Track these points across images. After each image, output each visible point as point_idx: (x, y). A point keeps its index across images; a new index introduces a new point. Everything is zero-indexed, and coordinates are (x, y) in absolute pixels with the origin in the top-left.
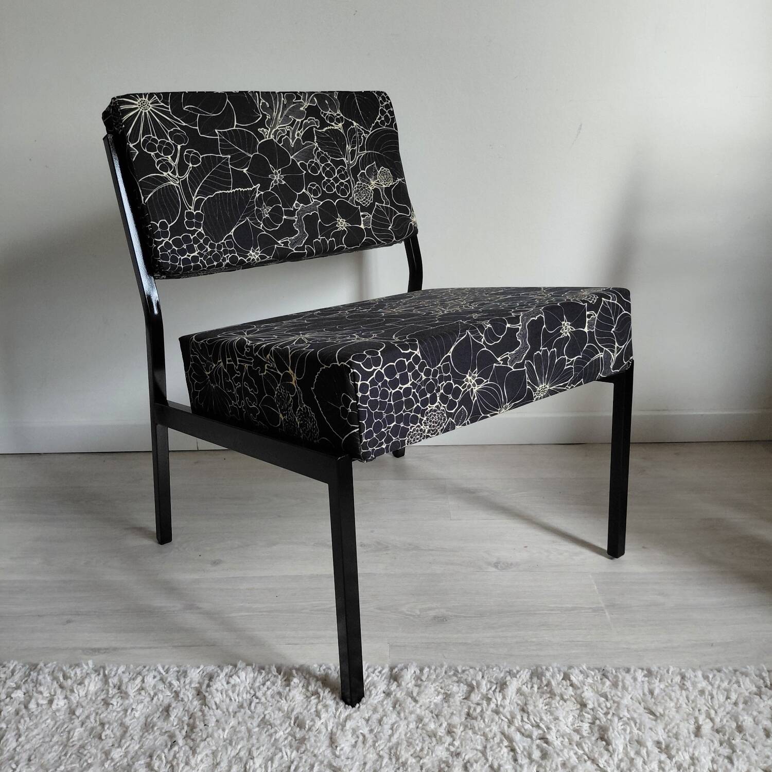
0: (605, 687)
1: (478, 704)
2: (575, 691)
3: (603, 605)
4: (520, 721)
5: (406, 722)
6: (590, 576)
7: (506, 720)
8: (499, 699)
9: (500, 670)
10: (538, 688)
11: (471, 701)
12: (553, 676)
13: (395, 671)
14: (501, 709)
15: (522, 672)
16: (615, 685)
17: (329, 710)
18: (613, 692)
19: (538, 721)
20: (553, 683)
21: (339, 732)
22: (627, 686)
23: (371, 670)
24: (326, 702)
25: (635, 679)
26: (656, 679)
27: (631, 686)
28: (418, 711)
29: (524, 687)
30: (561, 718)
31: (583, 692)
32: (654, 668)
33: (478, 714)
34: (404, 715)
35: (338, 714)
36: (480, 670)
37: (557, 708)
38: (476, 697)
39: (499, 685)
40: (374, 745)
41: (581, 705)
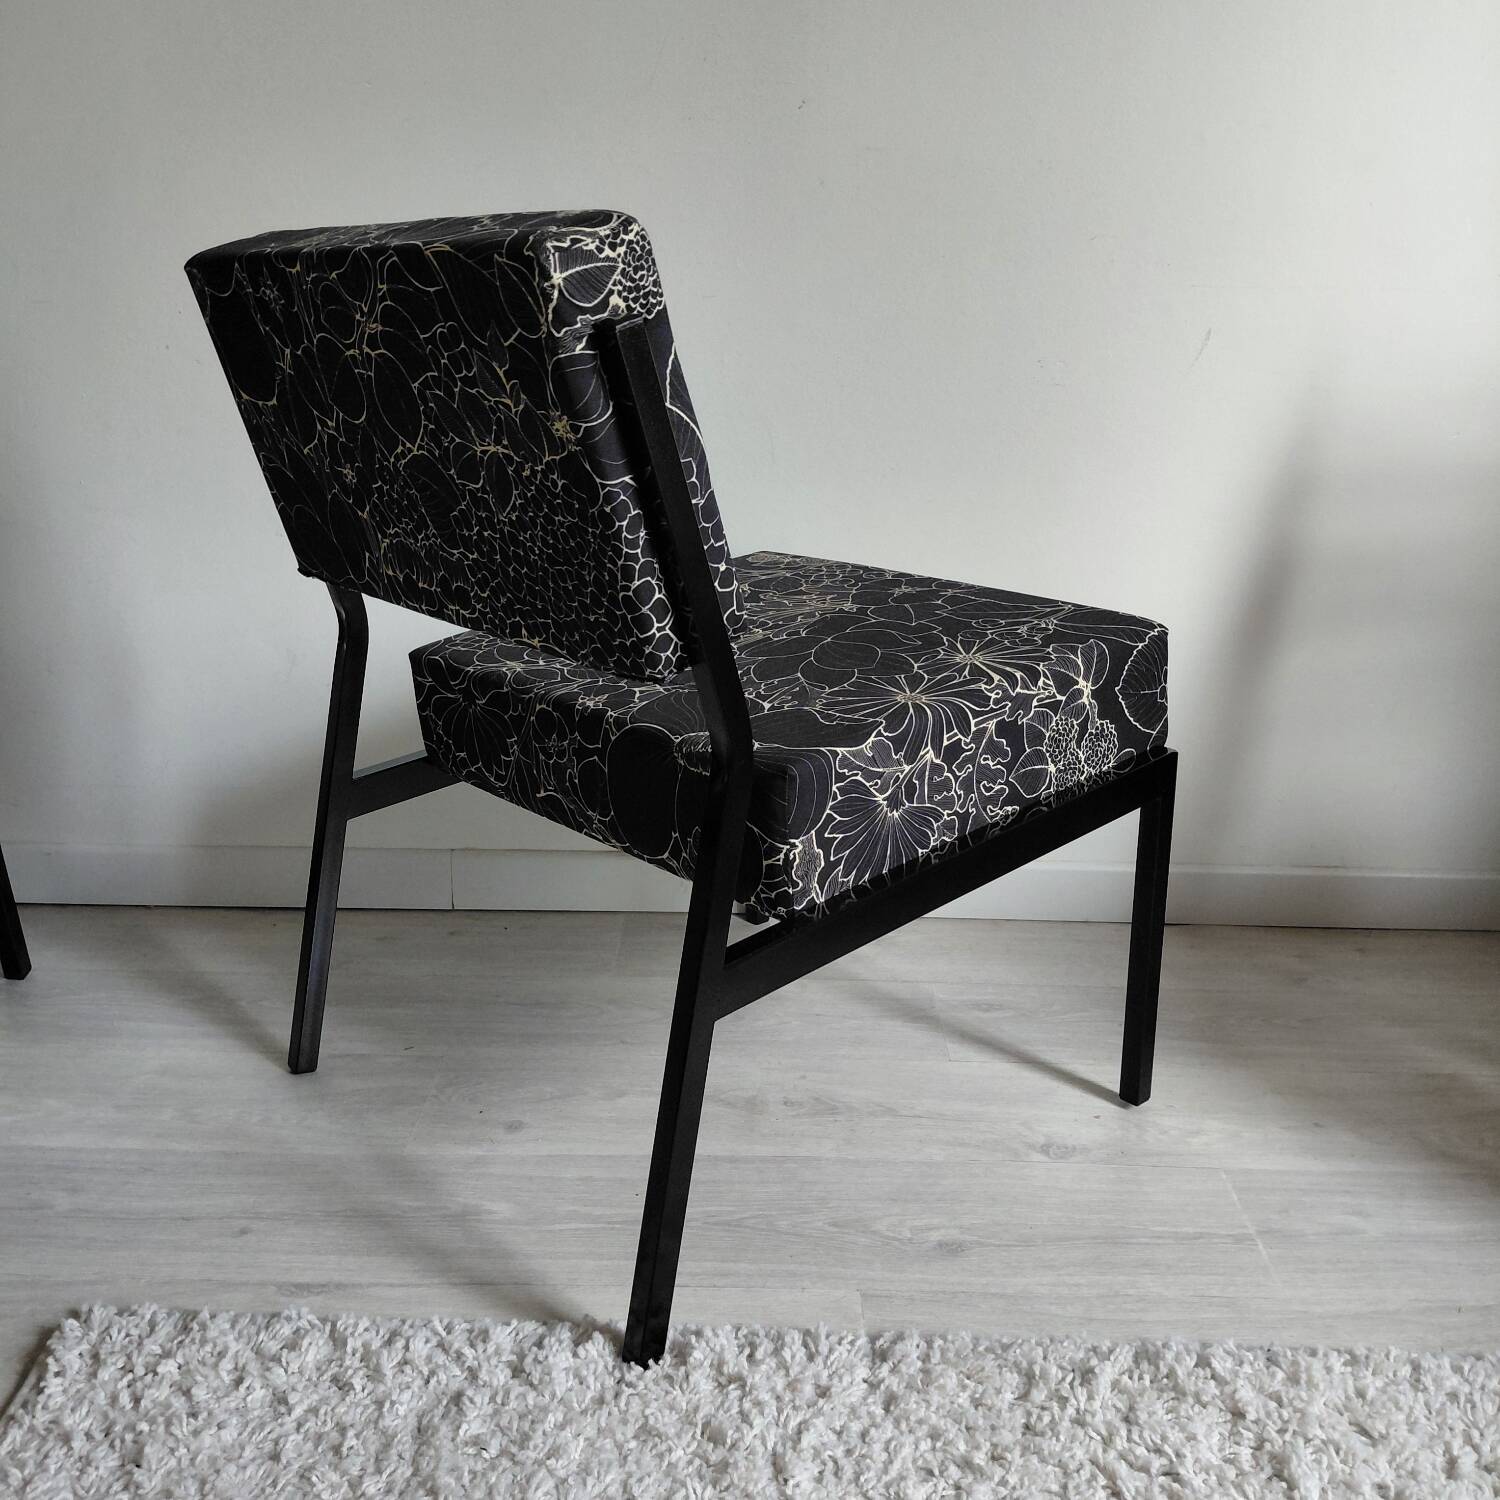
0: (1276, 1382)
1: (1043, 1408)
2: (1220, 1388)
3: (1252, 1230)
4: (1124, 1441)
5: (912, 1438)
6: (1224, 1176)
7: (1099, 1438)
8: (1083, 1399)
9: (1076, 1345)
10: (1151, 1382)
11: (1032, 1403)
12: (1178, 1358)
13: (878, 1344)
14: (1089, 1418)
15: (1118, 1350)
16: (1293, 1379)
17: (767, 1411)
18: (1292, 1393)
19: (1159, 1442)
20: (1180, 1372)
21: (790, 1452)
22: (1316, 1381)
23: (834, 1339)
24: (758, 1396)
25: (1329, 1370)
26: (1367, 1370)
27: (1324, 1380)
28: (934, 1419)
29: (1125, 1378)
30: (1200, 1437)
31: (1235, 1391)
32: (1361, 1351)
33: (1047, 1425)
34: (908, 1425)
35: (782, 1419)
36: (1039, 1344)
37: (1189, 1418)
38: (1039, 1395)
39: (1078, 1374)
40: (857, 1479)
41: (1233, 1414)
